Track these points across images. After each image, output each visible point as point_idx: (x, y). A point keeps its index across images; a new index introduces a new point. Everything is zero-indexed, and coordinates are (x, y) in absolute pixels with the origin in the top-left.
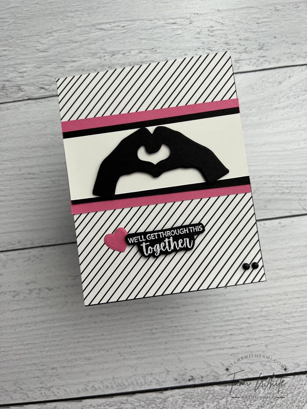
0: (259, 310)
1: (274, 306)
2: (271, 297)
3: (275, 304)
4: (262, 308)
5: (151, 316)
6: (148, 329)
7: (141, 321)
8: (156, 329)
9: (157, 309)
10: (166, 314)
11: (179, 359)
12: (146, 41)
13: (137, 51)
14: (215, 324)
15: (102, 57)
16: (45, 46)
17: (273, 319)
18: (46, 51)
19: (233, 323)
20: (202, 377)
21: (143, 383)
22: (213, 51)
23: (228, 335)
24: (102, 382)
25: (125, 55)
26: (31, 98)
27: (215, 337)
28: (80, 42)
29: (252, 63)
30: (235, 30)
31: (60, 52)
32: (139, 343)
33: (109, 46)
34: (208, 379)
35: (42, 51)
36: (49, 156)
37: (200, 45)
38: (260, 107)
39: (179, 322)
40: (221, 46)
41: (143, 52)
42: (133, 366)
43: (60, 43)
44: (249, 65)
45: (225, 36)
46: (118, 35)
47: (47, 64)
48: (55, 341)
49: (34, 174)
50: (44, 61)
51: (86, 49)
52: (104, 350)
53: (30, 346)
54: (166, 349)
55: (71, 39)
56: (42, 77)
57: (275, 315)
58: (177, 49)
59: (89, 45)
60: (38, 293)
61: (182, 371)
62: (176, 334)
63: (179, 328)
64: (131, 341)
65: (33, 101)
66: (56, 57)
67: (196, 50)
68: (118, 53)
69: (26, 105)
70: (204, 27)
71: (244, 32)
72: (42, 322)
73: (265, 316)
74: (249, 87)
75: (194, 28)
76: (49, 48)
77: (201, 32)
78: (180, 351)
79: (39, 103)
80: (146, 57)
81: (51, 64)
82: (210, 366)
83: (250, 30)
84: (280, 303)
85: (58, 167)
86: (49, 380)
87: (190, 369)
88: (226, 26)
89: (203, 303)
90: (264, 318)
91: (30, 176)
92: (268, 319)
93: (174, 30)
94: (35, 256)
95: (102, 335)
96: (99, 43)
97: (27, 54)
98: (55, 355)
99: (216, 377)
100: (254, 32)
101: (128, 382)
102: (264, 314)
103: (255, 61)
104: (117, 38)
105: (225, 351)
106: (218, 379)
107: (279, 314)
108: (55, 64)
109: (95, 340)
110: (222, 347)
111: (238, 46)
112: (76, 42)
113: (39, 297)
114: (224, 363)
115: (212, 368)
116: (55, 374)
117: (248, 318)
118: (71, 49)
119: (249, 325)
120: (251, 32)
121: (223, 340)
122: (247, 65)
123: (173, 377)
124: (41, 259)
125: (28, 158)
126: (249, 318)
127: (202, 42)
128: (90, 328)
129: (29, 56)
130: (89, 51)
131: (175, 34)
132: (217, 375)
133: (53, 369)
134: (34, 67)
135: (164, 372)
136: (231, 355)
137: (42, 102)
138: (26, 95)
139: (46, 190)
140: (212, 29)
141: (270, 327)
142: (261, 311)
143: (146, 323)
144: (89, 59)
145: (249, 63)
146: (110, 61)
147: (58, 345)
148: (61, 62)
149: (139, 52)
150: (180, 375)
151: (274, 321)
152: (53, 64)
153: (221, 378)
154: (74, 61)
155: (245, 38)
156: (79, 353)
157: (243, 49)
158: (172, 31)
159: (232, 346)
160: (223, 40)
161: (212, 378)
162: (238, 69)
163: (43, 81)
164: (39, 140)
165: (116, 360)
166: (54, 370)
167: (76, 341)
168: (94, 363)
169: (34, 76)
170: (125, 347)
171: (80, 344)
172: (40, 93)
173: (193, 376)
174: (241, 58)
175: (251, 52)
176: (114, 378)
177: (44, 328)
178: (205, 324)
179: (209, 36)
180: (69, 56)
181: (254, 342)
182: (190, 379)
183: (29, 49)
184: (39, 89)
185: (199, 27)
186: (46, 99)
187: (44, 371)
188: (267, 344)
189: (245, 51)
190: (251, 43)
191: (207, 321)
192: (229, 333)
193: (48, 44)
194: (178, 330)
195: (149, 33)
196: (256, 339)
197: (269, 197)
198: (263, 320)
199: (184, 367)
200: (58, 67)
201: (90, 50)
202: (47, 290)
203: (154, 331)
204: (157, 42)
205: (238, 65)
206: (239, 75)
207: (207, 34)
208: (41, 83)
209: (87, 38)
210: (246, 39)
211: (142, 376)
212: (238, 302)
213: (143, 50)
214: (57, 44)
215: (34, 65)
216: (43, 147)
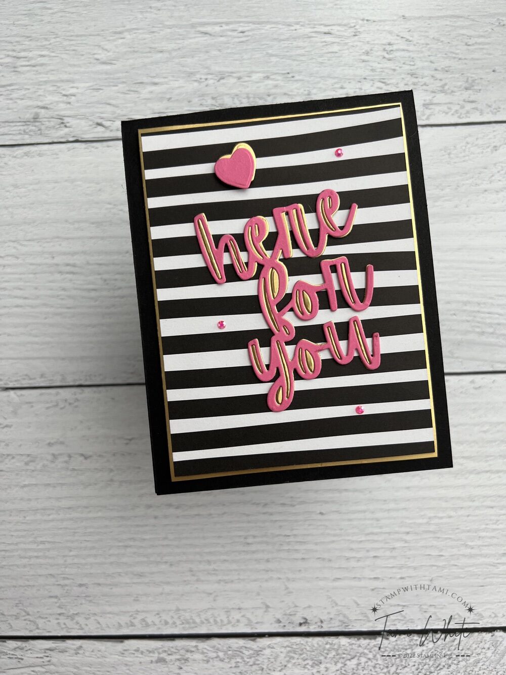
0: (425, 521)
1: (450, 517)
2: (446, 501)
3: (452, 513)
4: (430, 518)
5: (248, 515)
6: (240, 536)
7: (230, 522)
8: (254, 537)
9: (258, 504)
10: (271, 514)
11: (287, 588)
12: (278, 60)
13: (261, 75)
14: (350, 538)
15: (203, 80)
16: (109, 54)
17: (446, 539)
18: (111, 64)
19: (381, 538)
20: (322, 622)
21: (225, 621)
22: (388, 85)
23: (371, 557)
24: (158, 614)
25: (241, 80)
26: (80, 139)
27: (348, 559)
28: (169, 52)
29: (452, 112)
30: (430, 54)
31: (133, 66)
32: (225, 557)
33: (216, 63)
34: (330, 626)
35: (104, 63)
36: (102, 238)
37: (368, 73)
38: (458, 186)
39: (292, 530)
40: (403, 79)
41: (272, 77)
42: (211, 594)
43: (134, 52)
44: (447, 113)
45: (410, 61)
46: (232, 46)
47: (112, 84)
48: (88, 541)
49: (74, 266)
50: (106, 79)
51: (176, 64)
52: (166, 562)
53: (47, 546)
54: (268, 571)
55: (153, 46)
56: (101, 106)
57: (450, 532)
58: (329, 76)
59: (182, 58)
60: (66, 462)
61: (289, 608)
62: (286, 547)
63: (291, 539)
64: (210, 553)
65: (83, 145)
66: (126, 74)
67: (360, 82)
68: (230, 76)
69: (71, 151)
70: (378, 44)
71: (443, 57)
72: (69, 508)
73: (434, 532)
74: (443, 152)
75: (359, 44)
76: (116, 59)
77: (372, 52)
78: (290, 576)
79: (93, 149)
80: (276, 86)
81: (117, 86)
82: (337, 604)
83: (454, 55)
84: (461, 512)
85: (116, 257)
86: (74, 603)
87: (304, 607)
88: (414, 45)
89: (333, 502)
90: (432, 535)
91: (68, 269)
92: (439, 538)
93: (327, 44)
94: (66, 400)
95: (165, 538)
96: (200, 57)
97: (79, 66)
98: (86, 564)
99: (344, 623)
100: (460, 59)
101: (200, 618)
102: (432, 528)
103: (457, 107)
104: (229, 51)
105: (362, 583)
106: (348, 626)
107: (457, 531)
108: (124, 85)
109: (152, 546)
110: (358, 576)
111: (432, 81)
112: (162, 52)
113: (67, 469)
114: (359, 603)
115: (339, 608)
116: (84, 595)
117: (404, 533)
118: (152, 63)
119: (406, 545)
120: (455, 58)
121: (360, 564)
122: (443, 113)
123: (275, 618)
124: (76, 407)
125: (68, 239)
126: (408, 533)
127: (370, 68)
128: (146, 525)
129: (82, 70)
130: (181, 68)
131: (327, 51)
132: (346, 620)
133: (81, 585)
134: (89, 88)
135: (260, 608)
136: (373, 590)
137: (97, 148)
138: (73, 134)
139: (93, 294)
140: (391, 49)
141: (441, 550)
142: (428, 523)
143: (237, 525)
144: (181, 82)
145: (448, 110)
146: (216, 88)
147: (93, 548)
148: (135, 83)
149: (264, 77)
150: (285, 615)
151: (448, 541)
152: (120, 86)
153: (353, 626)
154: (155, 84)
155: (444, 67)
156: (126, 564)
157: (438, 87)
158: (323, 46)
159: (375, 576)
160: (407, 67)
161: (337, 623)
162: (428, 119)
163: (102, 113)
164: (87, 211)
165: (185, 581)
166: (83, 588)
167: (120, 544)
168: (148, 583)
169: (87, 104)
170: (200, 562)
171: (129, 550)
172: (96, 132)
173: (307, 618)
174: (435, 101)
175: (452, 92)
176: (178, 610)
177: (71, 519)
178: (335, 535)
179: (384, 59)
180: (147, 74)
181: (412, 573)
182: (302, 622)
183: (83, 58)
184: (95, 126)
185: (368, 42)
186: (105, 144)
187: (67, 588)
188: (432, 578)
189: (441, 89)
190: (454, 77)
191: (338, 532)
192: (372, 554)
193: (115, 52)
194: (289, 542)
195: (283, 46)
196: (415, 568)
197: (459, 337)
198: (430, 538)
199: (293, 603)
200: (129, 91)
201: (183, 66)
202: (82, 458)
203: (250, 540)
204: (296, 63)
205: (428, 112)
206: (429, 129)
207: (381, 56)
208: (98, 115)
209: (180, 46)
210: (446, 70)
211: (226, 610)
212: (392, 505)
213: (272, 75)
214: (131, 52)
215: (88, 85)
216: (93, 223)
